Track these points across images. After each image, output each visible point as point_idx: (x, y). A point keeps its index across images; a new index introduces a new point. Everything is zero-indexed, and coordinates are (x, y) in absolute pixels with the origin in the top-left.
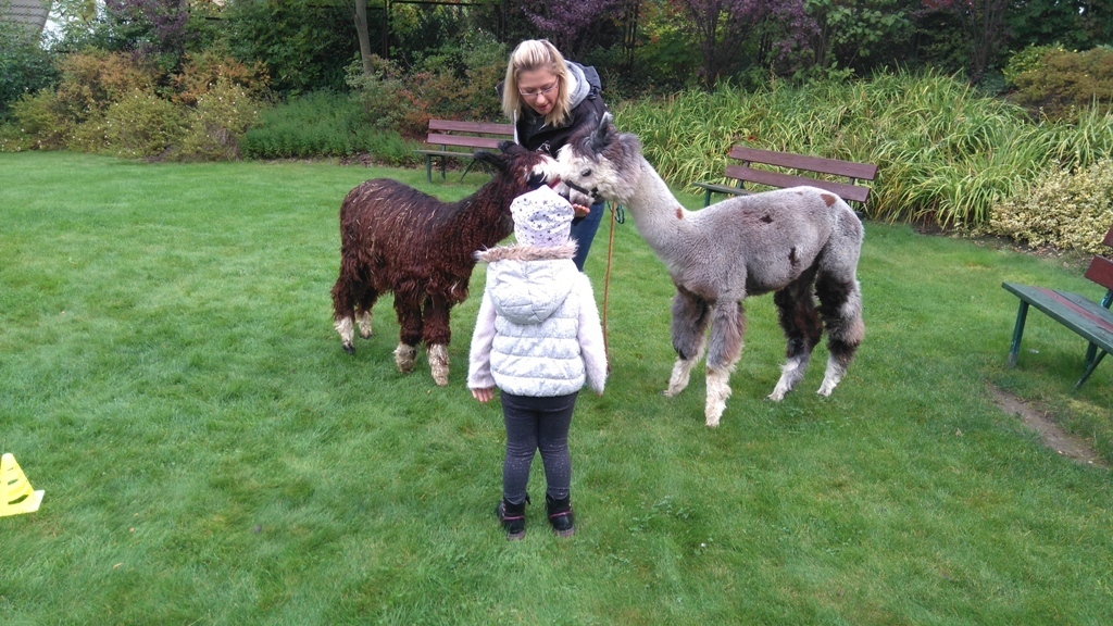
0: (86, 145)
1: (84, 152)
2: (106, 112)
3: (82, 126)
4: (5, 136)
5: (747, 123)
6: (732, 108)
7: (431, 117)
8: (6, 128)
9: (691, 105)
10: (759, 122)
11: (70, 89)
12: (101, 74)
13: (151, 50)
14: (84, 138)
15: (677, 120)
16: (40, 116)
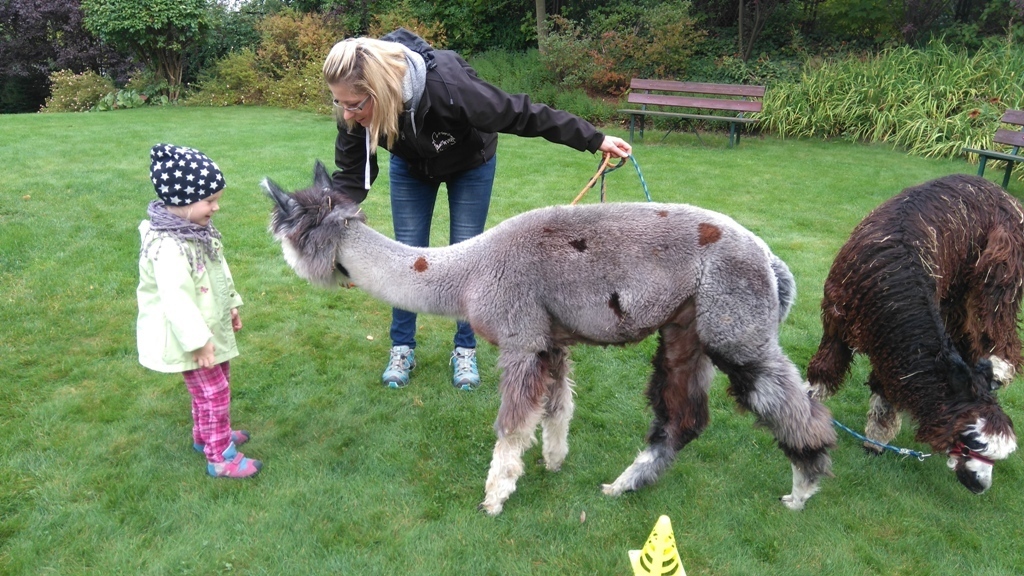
0: (286, 101)
1: (284, 107)
2: (304, 70)
3: (280, 83)
4: (212, 91)
5: (973, 83)
6: (950, 67)
7: (615, 76)
8: (213, 84)
9: (901, 63)
10: (988, 83)
11: (269, 48)
12: (296, 34)
13: (339, 12)
14: (283, 94)
15: (890, 78)
16: (244, 73)
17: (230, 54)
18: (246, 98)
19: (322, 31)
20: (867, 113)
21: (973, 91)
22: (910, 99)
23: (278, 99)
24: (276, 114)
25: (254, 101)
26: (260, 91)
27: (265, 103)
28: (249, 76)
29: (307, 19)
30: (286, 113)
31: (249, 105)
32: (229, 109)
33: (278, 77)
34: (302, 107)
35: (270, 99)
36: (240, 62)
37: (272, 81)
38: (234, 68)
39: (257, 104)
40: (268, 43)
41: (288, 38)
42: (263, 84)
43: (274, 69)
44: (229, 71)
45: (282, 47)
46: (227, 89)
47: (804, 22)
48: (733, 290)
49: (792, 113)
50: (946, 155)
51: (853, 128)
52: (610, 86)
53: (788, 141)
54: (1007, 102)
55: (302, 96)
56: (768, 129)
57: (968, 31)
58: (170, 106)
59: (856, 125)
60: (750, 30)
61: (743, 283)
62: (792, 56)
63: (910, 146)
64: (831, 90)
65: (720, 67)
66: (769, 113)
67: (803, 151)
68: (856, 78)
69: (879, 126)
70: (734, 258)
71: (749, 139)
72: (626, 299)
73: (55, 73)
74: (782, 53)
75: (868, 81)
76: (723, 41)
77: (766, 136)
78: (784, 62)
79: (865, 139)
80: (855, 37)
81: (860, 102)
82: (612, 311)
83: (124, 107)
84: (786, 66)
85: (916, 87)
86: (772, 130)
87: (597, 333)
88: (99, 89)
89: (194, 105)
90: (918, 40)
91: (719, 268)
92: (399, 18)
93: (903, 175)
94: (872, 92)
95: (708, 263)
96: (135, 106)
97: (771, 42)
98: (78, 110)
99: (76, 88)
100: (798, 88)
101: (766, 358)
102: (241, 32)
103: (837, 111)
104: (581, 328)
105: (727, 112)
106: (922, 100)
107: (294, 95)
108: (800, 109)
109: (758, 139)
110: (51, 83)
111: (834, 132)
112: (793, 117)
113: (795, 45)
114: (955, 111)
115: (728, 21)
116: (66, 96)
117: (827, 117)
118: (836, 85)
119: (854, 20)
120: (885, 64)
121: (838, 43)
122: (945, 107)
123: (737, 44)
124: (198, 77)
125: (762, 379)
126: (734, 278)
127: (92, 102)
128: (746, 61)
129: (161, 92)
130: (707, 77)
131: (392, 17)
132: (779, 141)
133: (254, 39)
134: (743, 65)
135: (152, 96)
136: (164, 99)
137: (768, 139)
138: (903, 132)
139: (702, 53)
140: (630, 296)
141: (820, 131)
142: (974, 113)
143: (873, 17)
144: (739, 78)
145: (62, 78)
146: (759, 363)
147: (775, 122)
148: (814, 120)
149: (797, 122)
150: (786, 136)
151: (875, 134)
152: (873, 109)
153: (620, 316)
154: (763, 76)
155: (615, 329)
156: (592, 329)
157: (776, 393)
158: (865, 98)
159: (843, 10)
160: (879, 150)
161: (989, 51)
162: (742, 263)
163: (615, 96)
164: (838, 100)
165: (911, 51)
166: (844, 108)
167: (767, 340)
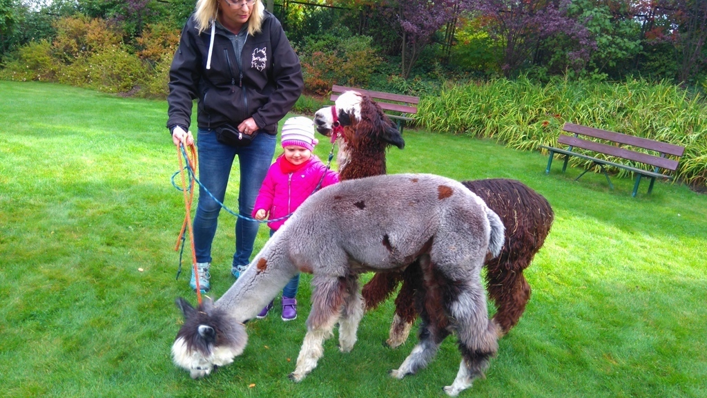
0: (74, 81)
1: (72, 85)
2: (89, 59)
3: (70, 67)
4: (14, 70)
5: (544, 104)
6: (531, 93)
7: (321, 82)
8: (15, 64)
9: (502, 88)
10: (553, 105)
11: (63, 41)
12: (86, 33)
13: (120, 19)
14: (72, 75)
15: (495, 98)
16: (41, 58)
17: (31, 43)
18: (42, 76)
19: (105, 32)
20: (481, 119)
21: (544, 109)
22: (506, 112)
23: (67, 79)
24: (66, 90)
25: (48, 79)
27: (57, 81)
28: (45, 60)
29: (94, 22)
30: (73, 89)
31: (43, 82)
32: (28, 84)
33: (68, 63)
34: (86, 86)
35: (61, 79)
36: (38, 49)
37: (63, 65)
38: (34, 54)
39: (50, 82)
40: (63, 38)
41: (78, 35)
42: (56, 67)
43: (66, 57)
44: (29, 55)
45: (73, 41)
46: (27, 69)
47: (442, 58)
48: (459, 230)
49: (435, 116)
50: (528, 149)
51: (472, 128)
52: (318, 89)
53: (432, 134)
54: (564, 117)
55: (86, 78)
56: (420, 125)
57: (542, 71)
59: (474, 127)
60: (409, 60)
61: (466, 226)
62: (435, 78)
63: (507, 141)
64: (459, 102)
65: (390, 82)
66: (421, 114)
67: (443, 141)
68: (474, 96)
69: (488, 128)
70: (461, 208)
71: (408, 130)
72: (394, 238)
74: (429, 76)
75: (481, 98)
76: (392, 65)
77: (419, 129)
78: (430, 82)
79: (479, 136)
80: (473, 70)
81: (477, 111)
82: (385, 247)
84: (431, 85)
85: (511, 104)
86: (422, 126)
87: (378, 263)
90: (511, 74)
91: (451, 214)
92: (166, 28)
93: (503, 161)
94: (484, 105)
95: (444, 210)
97: (421, 68)
100: (439, 100)
101: (470, 280)
102: (41, 27)
103: (463, 117)
104: (367, 261)
105: (394, 112)
106: (514, 113)
107: (80, 77)
108: (440, 114)
109: (414, 131)
111: (461, 130)
112: (436, 118)
113: (437, 72)
114: (533, 121)
115: (395, 52)
117: (457, 120)
118: (463, 100)
119: (473, 59)
120: (492, 88)
121: (463, 73)
122: (528, 118)
123: (400, 68)
125: (464, 294)
126: (461, 222)
128: (406, 79)
130: (382, 88)
131: (160, 27)
132: (427, 133)
133: (51, 33)
134: (405, 82)
137: (420, 131)
138: (503, 133)
139: (378, 72)
140: (396, 236)
141: (452, 129)
142: (546, 123)
143: (485, 57)
144: (402, 90)
146: (466, 282)
147: (425, 121)
148: (449, 121)
149: (438, 122)
150: (432, 130)
151: (486, 133)
152: (484, 117)
153: (391, 251)
154: (417, 90)
155: (388, 260)
156: (374, 261)
157: (470, 306)
158: (480, 109)
159: (467, 52)
160: (488, 143)
161: (554, 85)
162: (467, 212)
163: (321, 95)
164: (463, 110)
165: (508, 82)
166: (468, 115)
167: (474, 267)
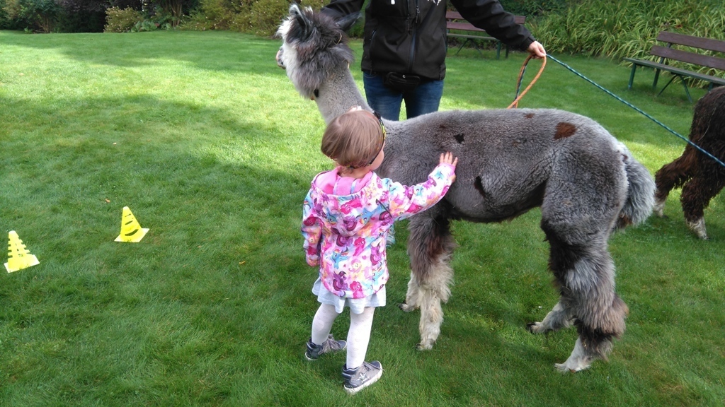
0: (240, 27)
1: (238, 31)
2: (251, 7)
3: (238, 15)
4: (198, 21)
8: (199, 17)
14: (238, 22)
16: (216, 9)
18: (217, 25)
23: (235, 26)
24: (233, 36)
25: (222, 27)
26: (225, 21)
27: (229, 29)
28: (218, 11)
30: (237, 35)
31: (218, 30)
32: (207, 32)
33: (238, 12)
34: (248, 31)
35: (231, 26)
36: (214, 1)
37: (234, 14)
38: (210, 7)
39: (224, 30)
42: (228, 16)
43: (233, 6)
44: (208, 7)
46: (206, 20)
49: (551, 36)
55: (248, 24)
58: (171, 30)
59: (592, 45)
73: (109, 9)
79: (595, 55)
81: (596, 28)
83: (145, 30)
85: (639, 18)
88: (134, 19)
89: (185, 30)
94: (606, 21)
96: (152, 30)
98: (122, 32)
99: (120, 18)
103: (581, 34)
107: (245, 23)
110: (107, 15)
111: (579, 50)
116: (114, 24)
117: (573, 39)
124: (190, 12)
127: (129, 27)
129: (167, 21)
135: (162, 24)
136: (168, 26)
141: (567, 50)
145: (113, 12)
151: (603, 51)
152: (604, 33)
158: (601, 26)
164: (583, 27)
166: (585, 32)
